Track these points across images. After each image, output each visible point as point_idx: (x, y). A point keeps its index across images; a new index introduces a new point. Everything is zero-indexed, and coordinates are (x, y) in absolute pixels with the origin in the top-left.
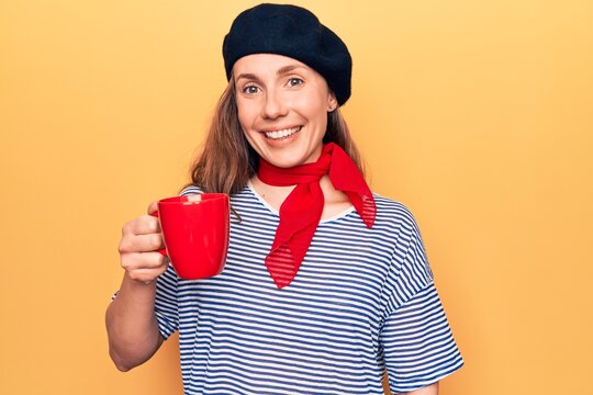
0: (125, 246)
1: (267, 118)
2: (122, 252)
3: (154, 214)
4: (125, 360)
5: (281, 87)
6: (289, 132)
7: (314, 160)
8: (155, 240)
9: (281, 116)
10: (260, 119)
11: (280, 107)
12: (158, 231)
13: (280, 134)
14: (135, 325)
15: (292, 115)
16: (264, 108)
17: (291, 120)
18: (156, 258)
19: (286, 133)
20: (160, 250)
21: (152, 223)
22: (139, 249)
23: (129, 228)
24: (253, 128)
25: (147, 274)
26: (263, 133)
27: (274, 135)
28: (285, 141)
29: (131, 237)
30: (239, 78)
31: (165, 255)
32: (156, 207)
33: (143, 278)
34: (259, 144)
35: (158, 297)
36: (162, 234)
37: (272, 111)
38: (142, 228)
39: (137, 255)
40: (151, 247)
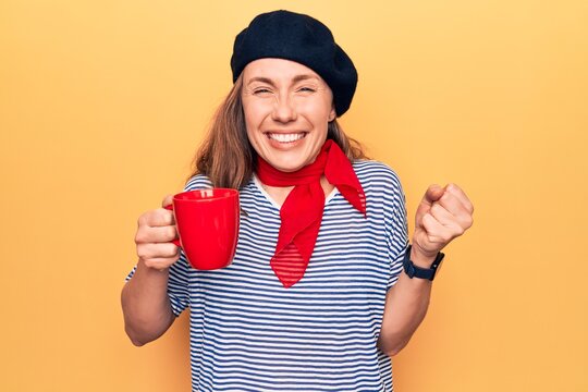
0: (141, 237)
1: (278, 120)
2: (138, 243)
3: (168, 207)
4: (140, 335)
8: (170, 232)
9: (291, 121)
10: (269, 119)
12: (172, 224)
13: (287, 138)
14: (150, 305)
15: (301, 120)
16: (276, 110)
17: (300, 125)
18: (170, 248)
20: (174, 241)
21: (167, 216)
22: (154, 240)
23: (144, 220)
25: (162, 263)
26: (268, 134)
27: (280, 138)
29: (147, 228)
30: (251, 81)
31: (178, 246)
32: (170, 201)
33: (157, 266)
34: (263, 148)
36: (176, 226)
37: (284, 116)
38: (158, 221)
39: (152, 245)
40: (166, 239)
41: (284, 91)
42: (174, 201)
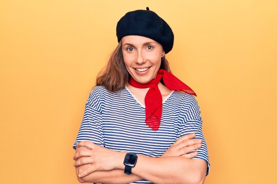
1: (137, 64)
5: (144, 50)
6: (146, 69)
9: (143, 63)
10: (134, 63)
11: (143, 59)
13: (142, 70)
15: (148, 62)
16: (136, 59)
17: (147, 65)
19: (145, 69)
24: (130, 66)
26: (135, 69)
27: (140, 70)
28: (144, 72)
30: (125, 45)
34: (133, 74)
37: (140, 61)
41: (139, 50)
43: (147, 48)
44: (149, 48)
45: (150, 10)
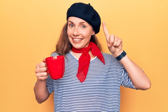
0: (37, 71)
2: (36, 72)
3: (44, 62)
7: (87, 46)
8: (45, 69)
10: (72, 35)
11: (78, 33)
12: (46, 66)
16: (74, 32)
18: (45, 74)
20: (46, 71)
21: (44, 64)
23: (38, 66)
25: (43, 78)
26: (73, 39)
29: (38, 68)
31: (48, 73)
32: (45, 60)
33: (42, 79)
35: (47, 83)
36: (47, 67)
38: (42, 66)
39: (40, 73)
40: (44, 71)
41: (77, 26)
42: (46, 60)
43: (82, 27)
44: (83, 27)
45: (91, 5)
